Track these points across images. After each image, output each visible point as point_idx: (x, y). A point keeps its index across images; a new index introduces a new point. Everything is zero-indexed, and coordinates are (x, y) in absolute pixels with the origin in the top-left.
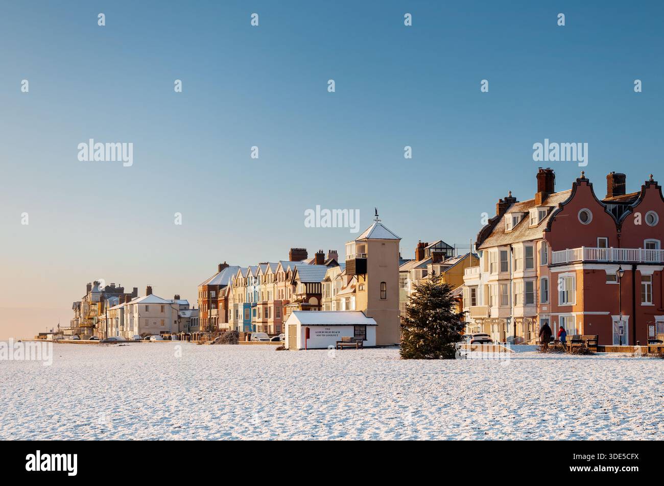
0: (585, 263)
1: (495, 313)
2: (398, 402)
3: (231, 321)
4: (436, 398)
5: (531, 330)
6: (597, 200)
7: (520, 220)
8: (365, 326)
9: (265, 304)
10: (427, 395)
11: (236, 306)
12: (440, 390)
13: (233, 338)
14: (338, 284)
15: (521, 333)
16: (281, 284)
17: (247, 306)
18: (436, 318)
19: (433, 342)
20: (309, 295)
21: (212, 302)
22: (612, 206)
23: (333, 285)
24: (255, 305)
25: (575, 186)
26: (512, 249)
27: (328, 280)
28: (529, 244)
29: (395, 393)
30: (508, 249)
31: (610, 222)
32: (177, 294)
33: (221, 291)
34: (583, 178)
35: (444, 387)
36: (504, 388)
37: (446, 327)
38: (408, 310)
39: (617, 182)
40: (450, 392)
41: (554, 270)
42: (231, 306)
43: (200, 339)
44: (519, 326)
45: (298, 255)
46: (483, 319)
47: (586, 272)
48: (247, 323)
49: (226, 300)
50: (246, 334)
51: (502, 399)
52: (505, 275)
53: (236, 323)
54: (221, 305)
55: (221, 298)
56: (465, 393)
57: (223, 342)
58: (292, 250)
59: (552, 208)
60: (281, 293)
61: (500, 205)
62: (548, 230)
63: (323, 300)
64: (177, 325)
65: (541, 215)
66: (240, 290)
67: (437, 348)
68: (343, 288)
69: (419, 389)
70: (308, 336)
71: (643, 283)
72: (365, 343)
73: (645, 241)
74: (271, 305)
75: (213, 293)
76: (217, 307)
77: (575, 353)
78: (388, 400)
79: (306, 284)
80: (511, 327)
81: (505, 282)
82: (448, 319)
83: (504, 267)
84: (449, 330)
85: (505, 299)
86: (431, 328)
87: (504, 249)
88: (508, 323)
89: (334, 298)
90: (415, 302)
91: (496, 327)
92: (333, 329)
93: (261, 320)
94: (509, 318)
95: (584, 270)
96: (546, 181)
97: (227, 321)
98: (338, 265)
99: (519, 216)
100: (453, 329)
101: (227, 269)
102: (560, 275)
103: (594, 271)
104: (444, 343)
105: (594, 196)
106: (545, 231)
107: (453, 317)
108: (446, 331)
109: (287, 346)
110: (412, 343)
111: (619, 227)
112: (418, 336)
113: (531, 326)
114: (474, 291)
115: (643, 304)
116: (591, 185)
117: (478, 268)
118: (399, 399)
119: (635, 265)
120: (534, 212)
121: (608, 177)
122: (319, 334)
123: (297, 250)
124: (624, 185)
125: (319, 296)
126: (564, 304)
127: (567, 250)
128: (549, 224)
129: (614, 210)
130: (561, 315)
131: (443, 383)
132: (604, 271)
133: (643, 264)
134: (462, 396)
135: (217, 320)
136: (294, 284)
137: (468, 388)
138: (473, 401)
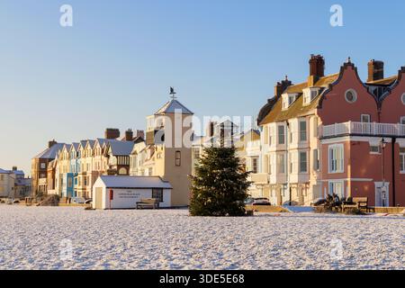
0: (352, 135)
1: (273, 180)
2: (172, 260)
3: (57, 188)
4: (220, 255)
5: (304, 194)
6: (361, 82)
7: (294, 99)
8: (162, 189)
9: (84, 174)
10: (210, 251)
11: (61, 175)
12: (227, 245)
13: (55, 201)
14: (143, 156)
15: (295, 198)
16: (98, 158)
17: (70, 175)
18: (223, 176)
19: (219, 199)
20: (119, 166)
21: (42, 172)
22: (373, 88)
23: (139, 157)
24: (77, 175)
25: (342, 69)
26: (288, 124)
27: (135, 153)
28: (303, 120)
29: (172, 249)
30: (284, 124)
31: (372, 102)
32: (15, 166)
33: (50, 164)
34: (349, 63)
35: (231, 242)
36: (301, 244)
37: (232, 186)
38: (197, 169)
39: (377, 68)
40: (238, 248)
41: (324, 142)
42: (57, 176)
43: (29, 202)
44: (294, 191)
45: (112, 133)
46: (263, 185)
47: (353, 143)
48: (70, 189)
49: (54, 170)
50: (67, 198)
51: (305, 257)
52: (282, 147)
53: (60, 190)
54: (49, 175)
55: (50, 169)
56: (256, 248)
57: (46, 204)
58: (108, 130)
59: (323, 89)
60: (97, 165)
61: (278, 87)
62: (319, 107)
63: (131, 170)
64: (13, 191)
65: (313, 94)
66: (65, 162)
67: (224, 206)
68: (146, 161)
69: (201, 244)
70: (112, 198)
71: (401, 154)
72: (161, 204)
73: (402, 119)
74: (89, 175)
75: (43, 165)
76: (46, 177)
77: (348, 213)
78: (161, 257)
79: (117, 156)
80: (287, 192)
81: (282, 152)
82: (235, 178)
83: (281, 140)
84: (235, 188)
85: (282, 168)
86: (218, 187)
87: (281, 124)
88: (284, 189)
89: (139, 169)
90: (203, 162)
91: (274, 191)
92: (134, 191)
93: (81, 187)
94: (286, 184)
95: (351, 142)
96: (317, 65)
97: (54, 188)
98: (143, 141)
99: (294, 96)
100: (238, 188)
101: (55, 146)
102: (330, 146)
103: (359, 143)
104: (231, 201)
105: (358, 78)
106: (318, 107)
107: (239, 176)
108: (232, 189)
109: (94, 207)
110: (201, 201)
111: (379, 105)
112: (206, 194)
113: (304, 191)
114: (255, 160)
115: (401, 172)
116: (356, 69)
117: (259, 141)
118: (174, 256)
119: (394, 138)
120: (307, 93)
121: (369, 64)
122: (121, 196)
123: (111, 130)
124: (382, 72)
125: (127, 167)
126: (334, 172)
127: (336, 124)
128: (321, 102)
129: (375, 92)
130: (330, 181)
131: (229, 238)
132: (368, 143)
133: (400, 137)
134: (254, 252)
135: (45, 187)
136: (108, 156)
137: (259, 243)
138: (269, 259)
